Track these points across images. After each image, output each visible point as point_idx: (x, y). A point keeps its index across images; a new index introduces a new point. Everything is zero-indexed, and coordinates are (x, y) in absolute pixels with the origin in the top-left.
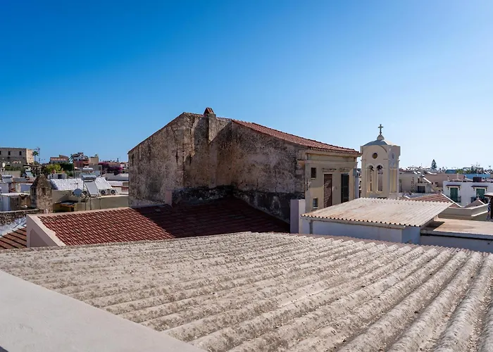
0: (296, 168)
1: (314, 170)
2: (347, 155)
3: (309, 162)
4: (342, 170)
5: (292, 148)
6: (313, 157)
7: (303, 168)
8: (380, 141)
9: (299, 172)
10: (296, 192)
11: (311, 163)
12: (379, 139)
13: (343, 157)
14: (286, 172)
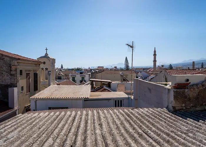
0: (11, 70)
1: (21, 71)
2: (36, 63)
3: (19, 67)
4: (34, 71)
5: (8, 59)
6: (21, 64)
7: (16, 70)
8: (46, 56)
9: (13, 73)
10: (11, 84)
11: (20, 68)
12: (46, 55)
13: (35, 64)
14: (4, 73)
